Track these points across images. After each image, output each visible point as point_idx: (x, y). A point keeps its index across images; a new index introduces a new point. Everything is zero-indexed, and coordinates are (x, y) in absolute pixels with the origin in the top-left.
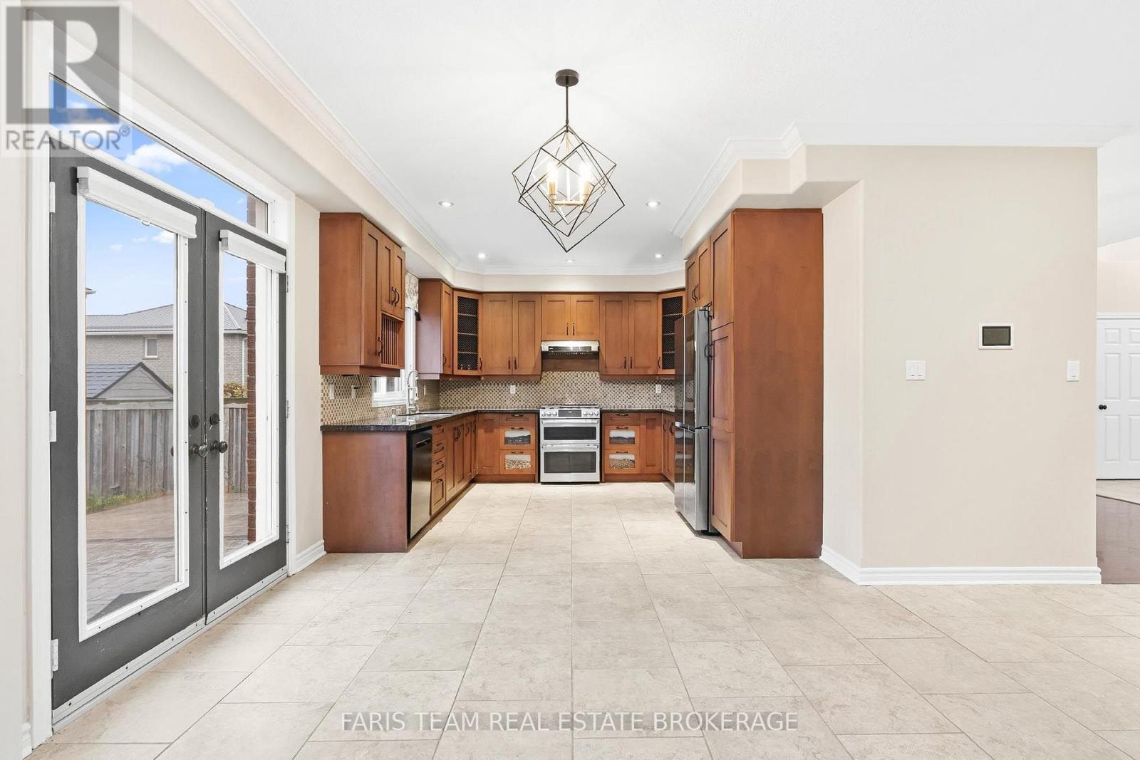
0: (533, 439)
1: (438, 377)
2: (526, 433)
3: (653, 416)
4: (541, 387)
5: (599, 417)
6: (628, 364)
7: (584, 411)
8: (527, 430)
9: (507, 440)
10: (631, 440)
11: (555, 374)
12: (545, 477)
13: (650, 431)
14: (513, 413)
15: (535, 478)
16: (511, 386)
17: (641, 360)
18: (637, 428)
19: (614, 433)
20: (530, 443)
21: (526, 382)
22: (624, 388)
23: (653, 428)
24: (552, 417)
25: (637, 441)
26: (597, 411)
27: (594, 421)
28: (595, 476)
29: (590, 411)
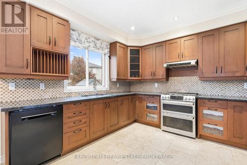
0: (158, 108)
1: (116, 80)
3: (240, 104)
4: (169, 84)
5: (194, 101)
6: (219, 71)
7: (185, 97)
8: (155, 103)
9: (148, 107)
11: (176, 78)
12: (163, 128)
13: (237, 114)
15: (159, 127)
16: (156, 84)
20: (157, 110)
21: (162, 82)
22: (217, 85)
24: (167, 99)
26: (193, 98)
27: (192, 104)
29: (188, 97)
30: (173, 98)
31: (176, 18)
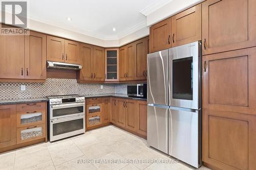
0: (44, 117)
2: (38, 114)
3: (107, 98)
5: (84, 101)
6: (93, 76)
7: (77, 99)
8: (39, 112)
10: (98, 110)
11: (53, 79)
12: (52, 138)
13: (106, 105)
14: (28, 103)
16: (22, 86)
17: (99, 75)
18: (100, 104)
19: (91, 108)
20: (41, 120)
23: (107, 104)
24: (58, 103)
25: (101, 110)
26: (83, 98)
27: (83, 103)
28: (83, 130)
29: (80, 98)
30: (64, 101)
31: (69, 19)
